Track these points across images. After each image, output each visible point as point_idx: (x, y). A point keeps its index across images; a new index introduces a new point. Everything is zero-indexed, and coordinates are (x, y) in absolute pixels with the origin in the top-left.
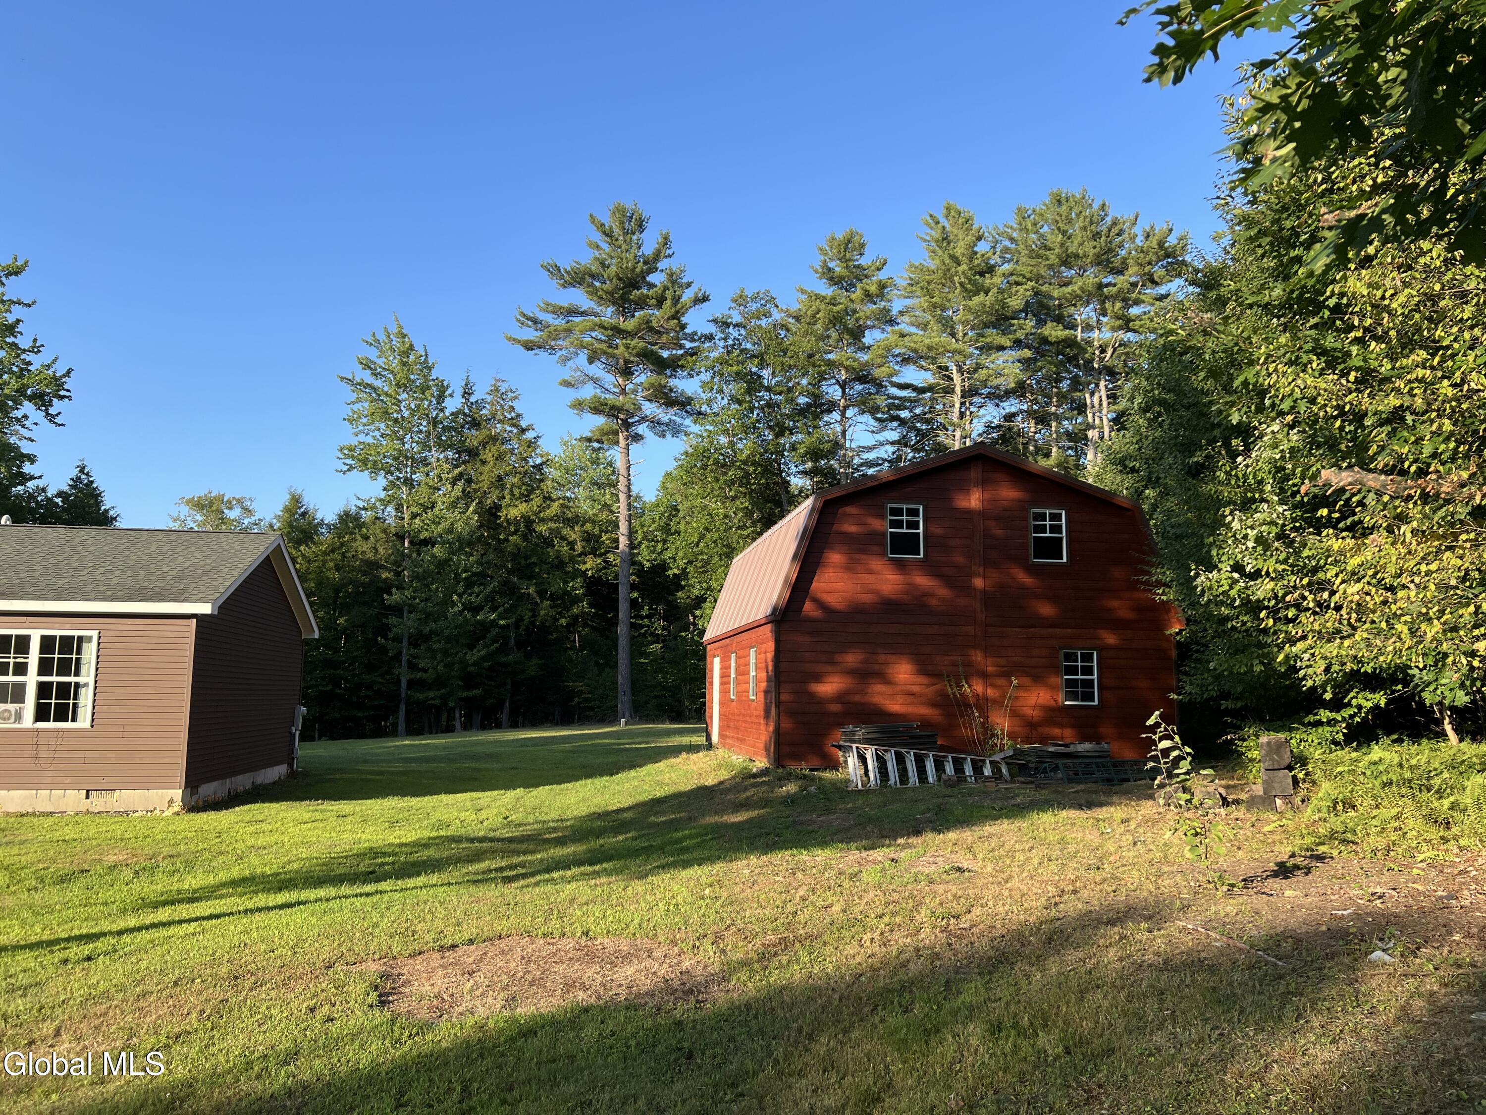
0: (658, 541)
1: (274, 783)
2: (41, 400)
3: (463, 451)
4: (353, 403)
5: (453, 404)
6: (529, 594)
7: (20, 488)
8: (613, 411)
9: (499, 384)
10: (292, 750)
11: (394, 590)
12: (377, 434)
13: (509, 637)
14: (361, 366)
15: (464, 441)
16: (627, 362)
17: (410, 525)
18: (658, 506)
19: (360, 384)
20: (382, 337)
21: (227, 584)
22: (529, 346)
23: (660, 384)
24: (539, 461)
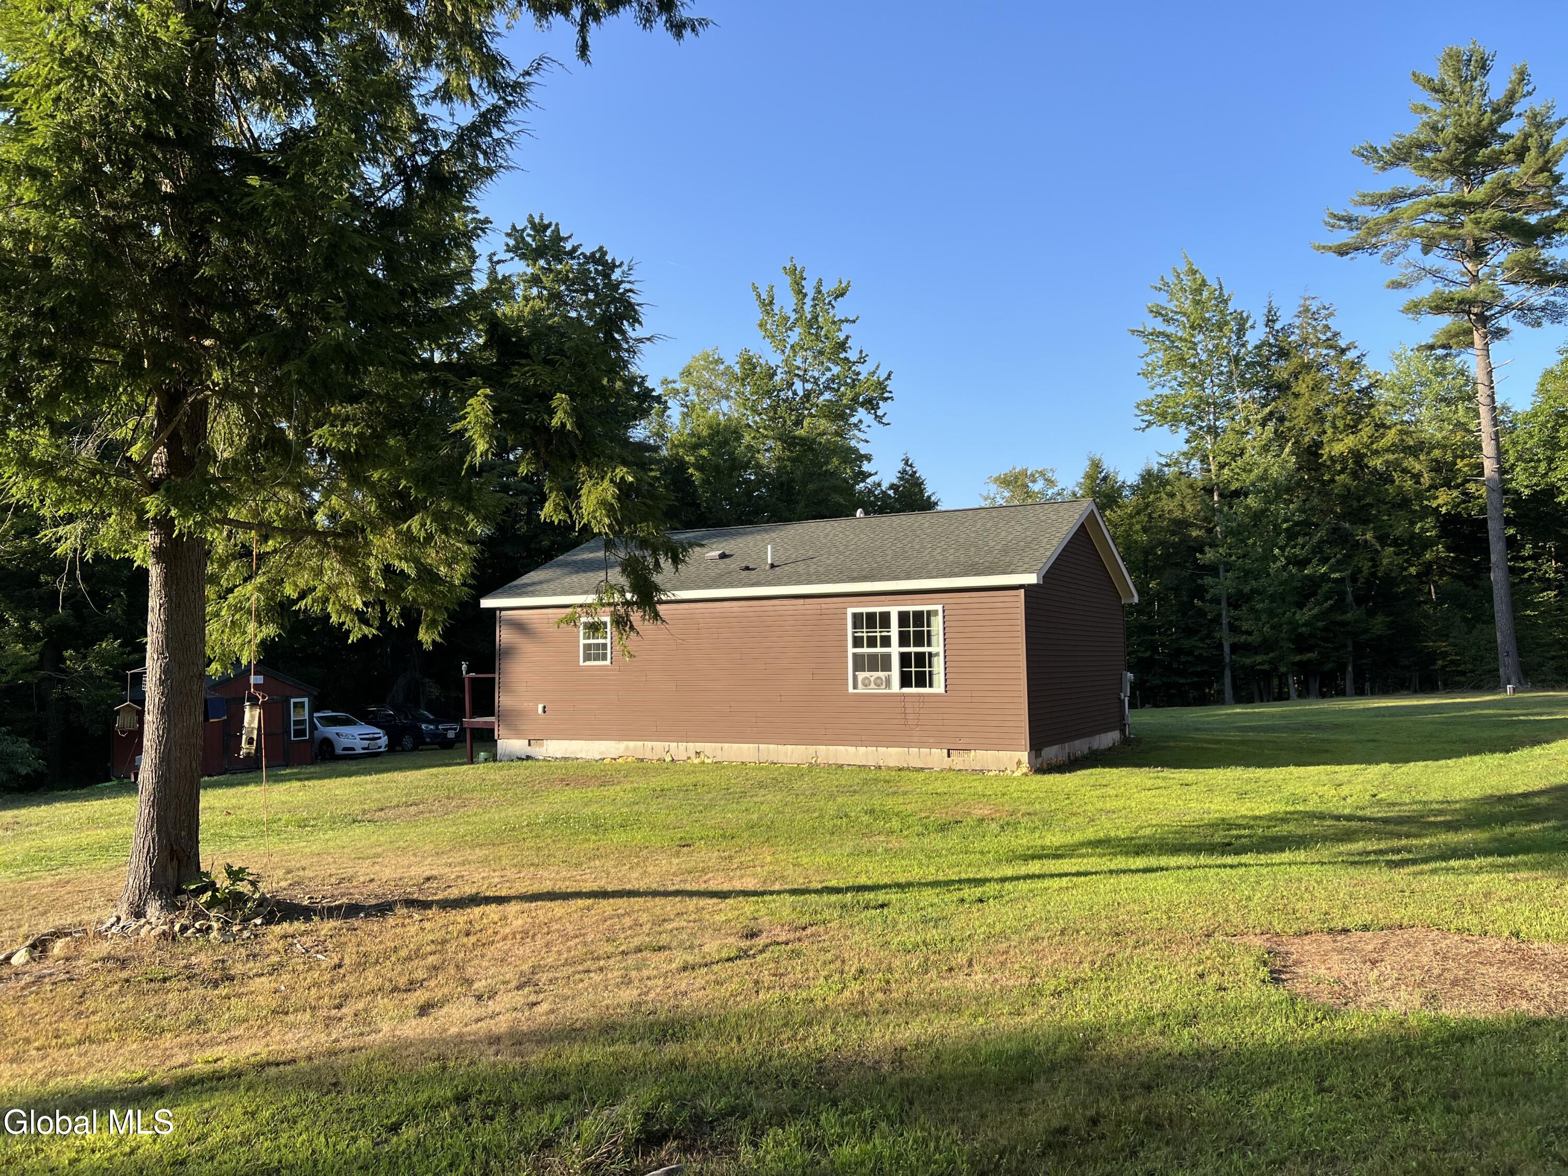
0: (1539, 461)
1: (1110, 749)
2: (871, 404)
3: (1271, 387)
4: (1147, 355)
5: (1254, 337)
6: (1366, 541)
7: (862, 485)
8: (1463, 306)
9: (1308, 303)
10: (1122, 716)
11: (1207, 549)
12: (1174, 383)
13: (1345, 593)
14: (1152, 315)
15: (1272, 376)
16: (1477, 241)
17: (1218, 476)
18: (1535, 415)
19: (1152, 334)
20: (1171, 279)
21: (1048, 554)
22: (1342, 251)
23: (1529, 260)
24: (1365, 384)
